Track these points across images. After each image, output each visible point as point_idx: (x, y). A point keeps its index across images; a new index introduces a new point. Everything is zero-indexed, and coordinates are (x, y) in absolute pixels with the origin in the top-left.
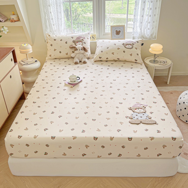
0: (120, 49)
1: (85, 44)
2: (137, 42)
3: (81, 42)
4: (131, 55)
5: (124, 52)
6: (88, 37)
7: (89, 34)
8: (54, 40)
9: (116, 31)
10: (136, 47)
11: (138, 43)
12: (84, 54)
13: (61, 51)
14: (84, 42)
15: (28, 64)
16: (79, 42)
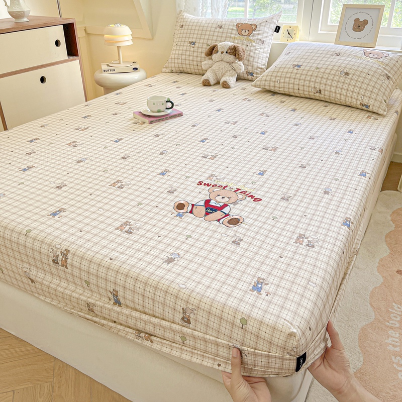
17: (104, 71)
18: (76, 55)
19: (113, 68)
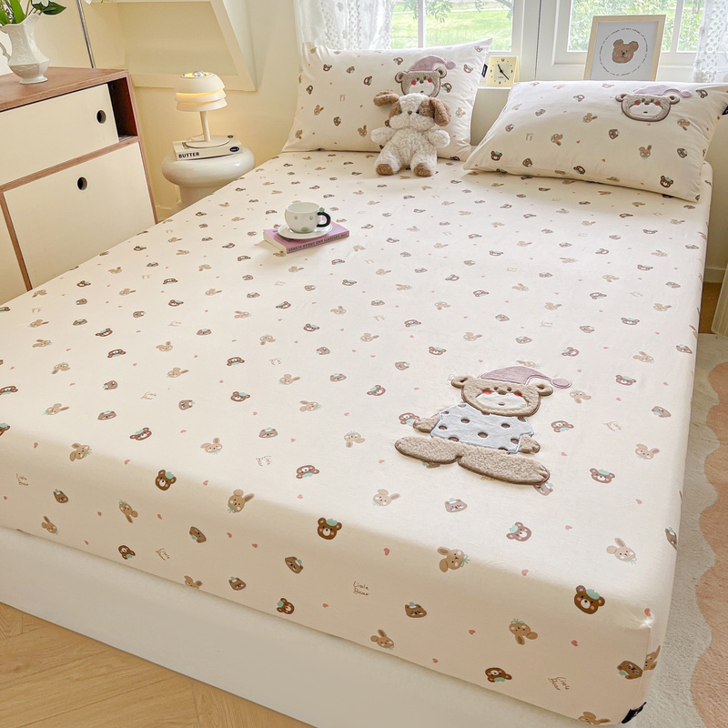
0: (595, 118)
1: (448, 90)
2: (697, 95)
3: (430, 81)
4: (645, 152)
5: (613, 134)
6: (468, 64)
7: (479, 50)
8: (325, 66)
9: (618, 43)
10: (686, 117)
11: (703, 96)
12: (430, 135)
13: (342, 119)
14: (443, 81)
15: (198, 154)
16: (422, 82)
17: (180, 156)
18: (135, 134)
19: (195, 151)
